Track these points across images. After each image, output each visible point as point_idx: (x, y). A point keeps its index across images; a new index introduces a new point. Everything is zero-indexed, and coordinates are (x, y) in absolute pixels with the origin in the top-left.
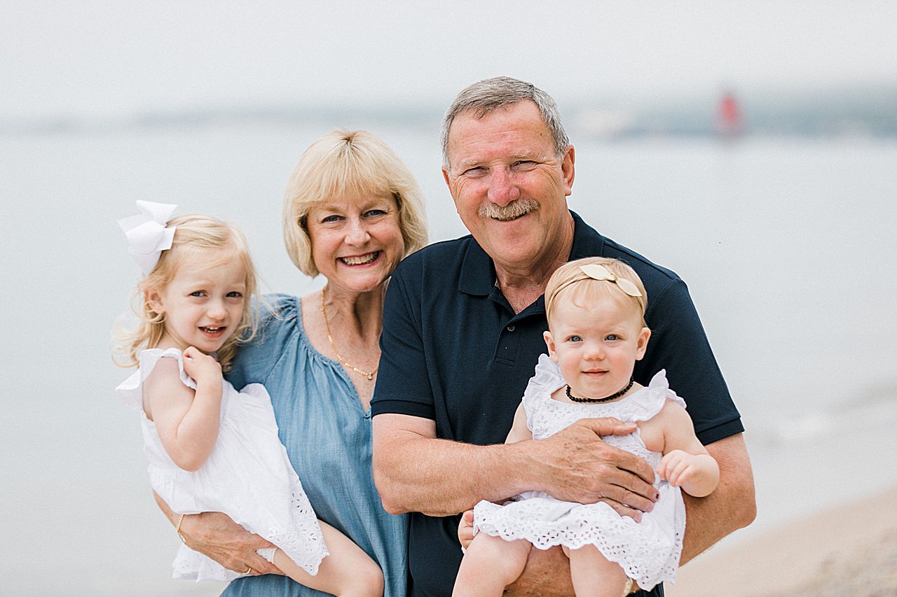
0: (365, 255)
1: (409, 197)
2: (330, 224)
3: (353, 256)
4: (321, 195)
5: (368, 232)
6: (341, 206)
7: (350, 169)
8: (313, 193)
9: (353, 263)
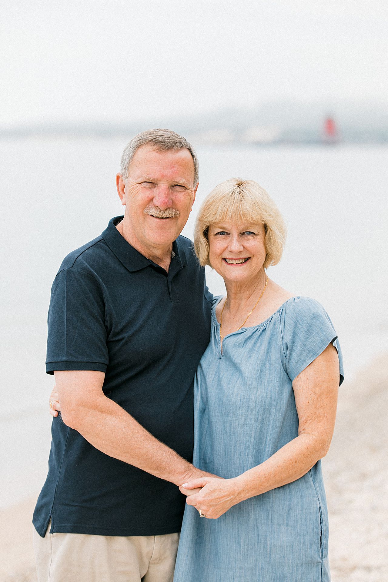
0: (239, 259)
1: (272, 226)
2: (220, 236)
3: (232, 259)
4: (216, 218)
5: (243, 246)
6: (228, 226)
7: (236, 204)
8: (212, 216)
9: (231, 263)
